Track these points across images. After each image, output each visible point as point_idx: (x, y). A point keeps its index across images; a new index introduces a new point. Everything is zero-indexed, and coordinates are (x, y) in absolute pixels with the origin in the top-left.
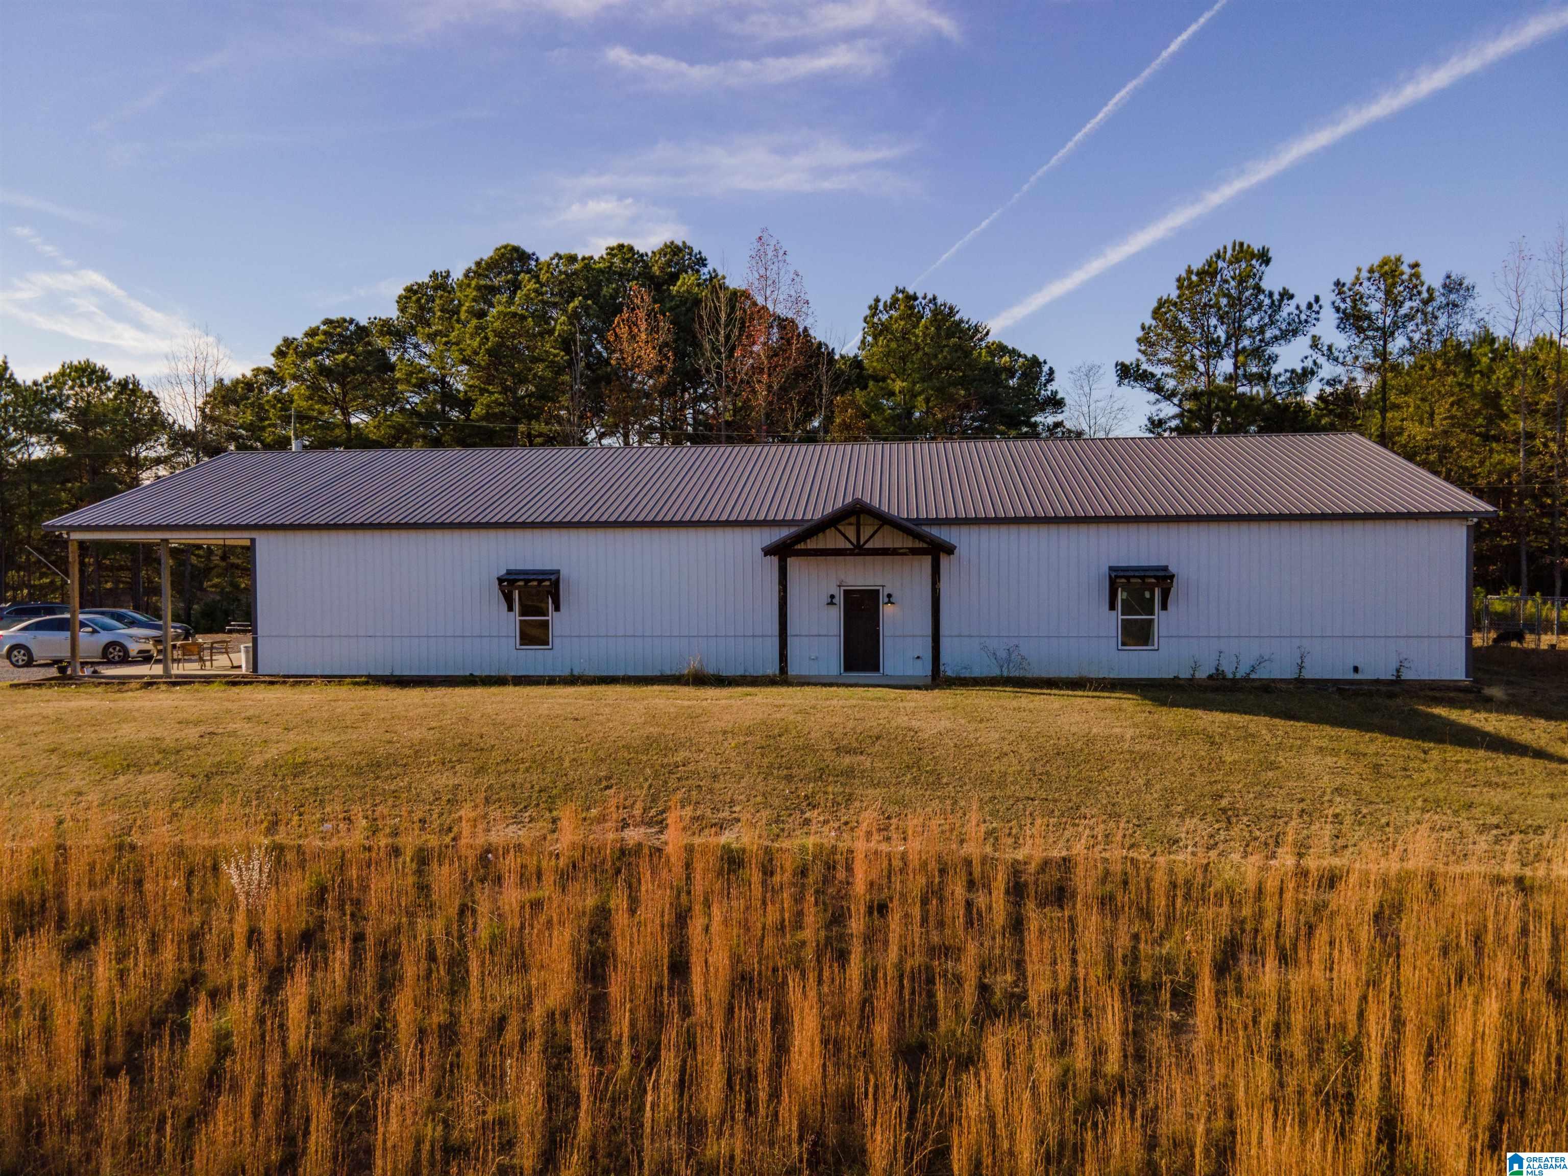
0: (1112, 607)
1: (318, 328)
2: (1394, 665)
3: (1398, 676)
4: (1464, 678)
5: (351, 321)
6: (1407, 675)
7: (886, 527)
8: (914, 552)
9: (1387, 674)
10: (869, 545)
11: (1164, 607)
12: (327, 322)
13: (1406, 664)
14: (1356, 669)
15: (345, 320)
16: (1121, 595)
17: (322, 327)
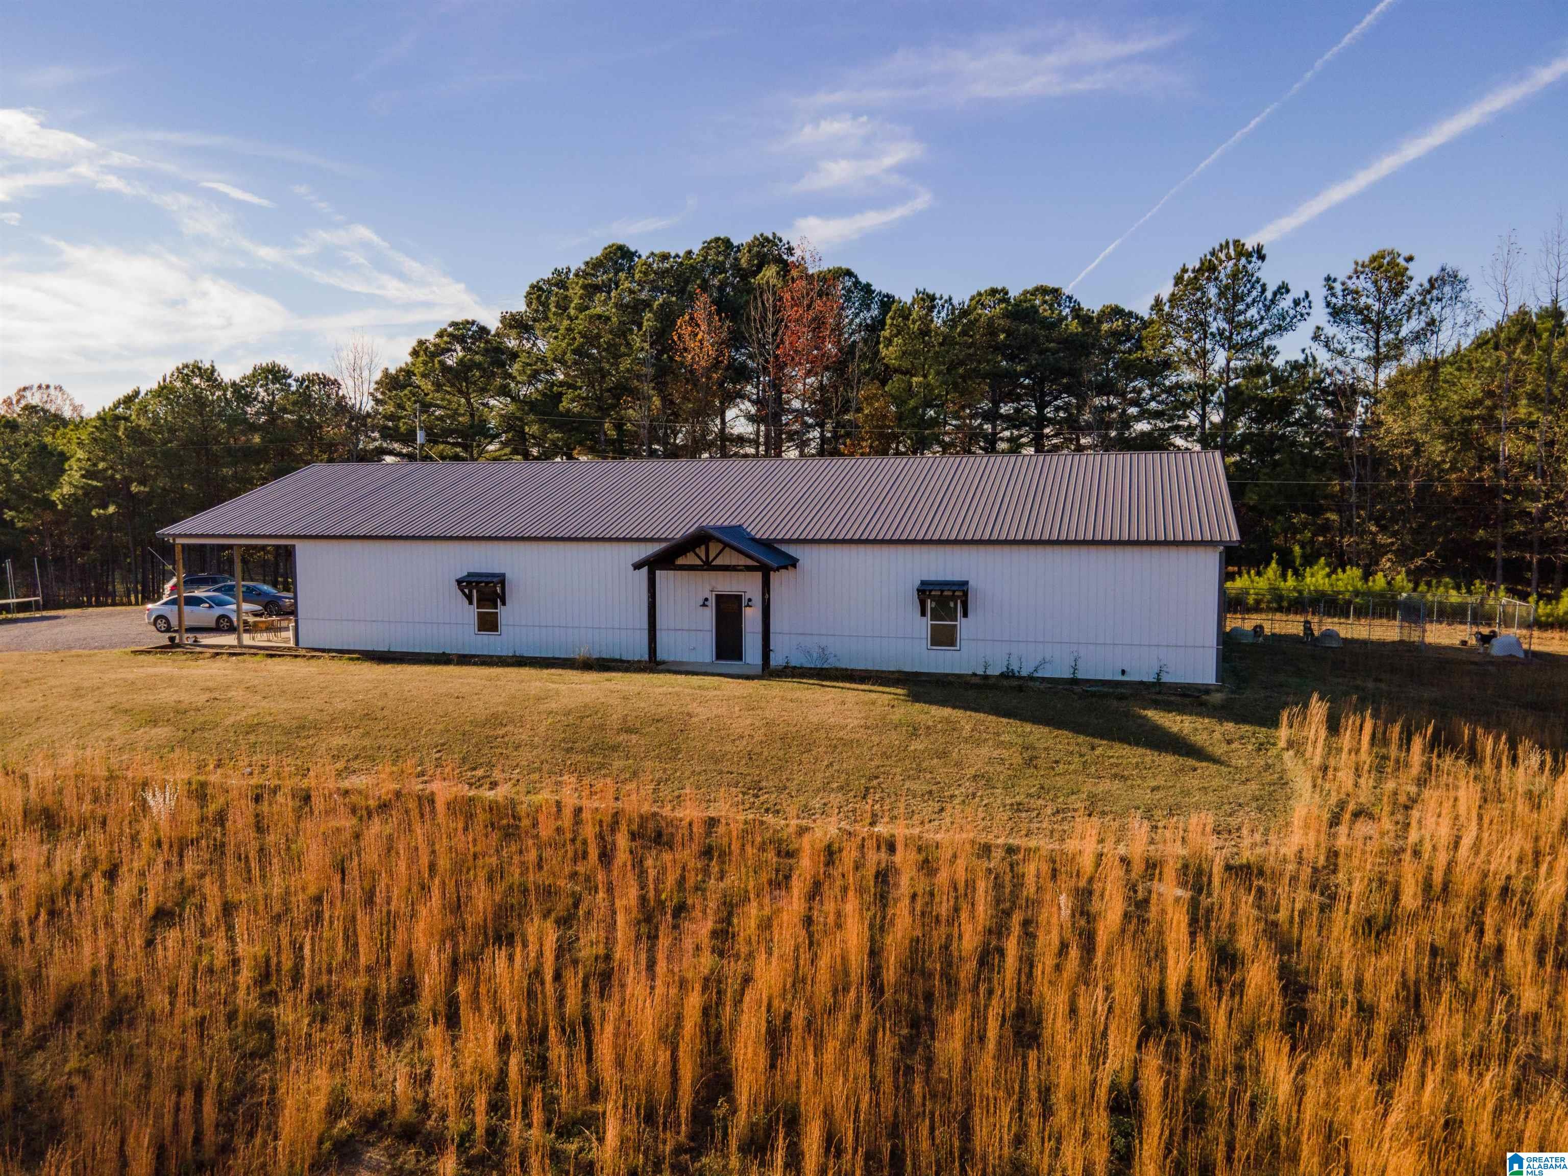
0: (923, 614)
1: (446, 330)
2: (1156, 670)
3: (1159, 679)
4: (1214, 682)
5: (473, 323)
6: (1165, 679)
7: (727, 549)
8: (748, 568)
9: (1150, 678)
10: (718, 562)
11: (965, 615)
12: (454, 324)
13: (1164, 669)
14: (1123, 672)
15: (468, 322)
16: (929, 604)
17: (450, 330)
